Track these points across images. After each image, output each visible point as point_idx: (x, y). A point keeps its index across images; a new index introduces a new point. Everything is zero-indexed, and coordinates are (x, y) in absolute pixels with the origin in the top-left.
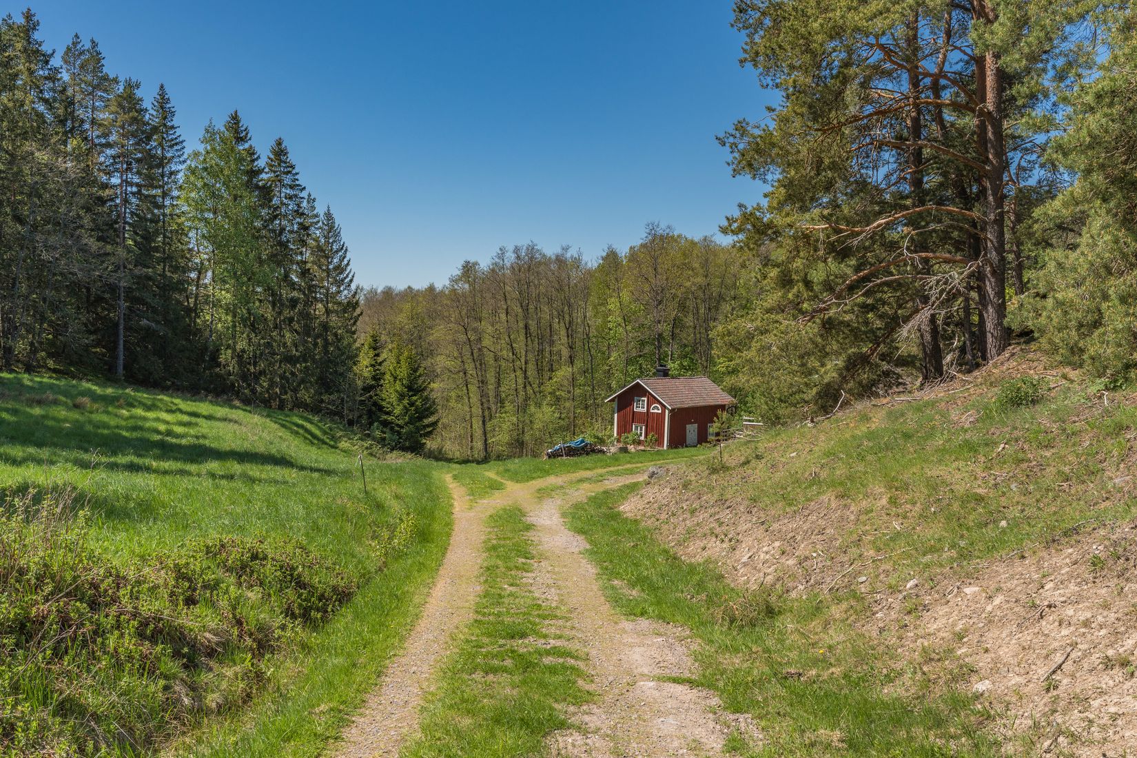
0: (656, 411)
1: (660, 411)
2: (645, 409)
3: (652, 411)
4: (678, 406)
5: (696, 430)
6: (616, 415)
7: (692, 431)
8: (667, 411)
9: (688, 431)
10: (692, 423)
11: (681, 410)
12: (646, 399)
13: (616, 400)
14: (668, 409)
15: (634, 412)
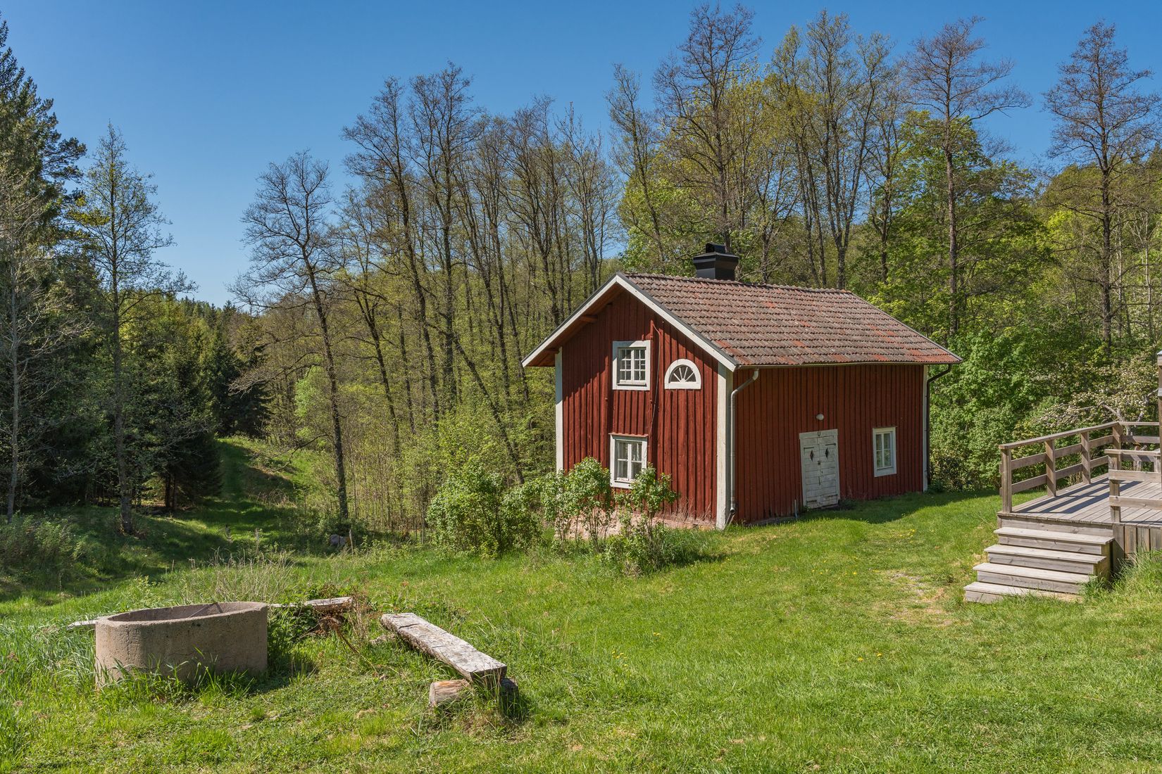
0: (683, 384)
1: (697, 385)
2: (648, 380)
3: (669, 386)
4: (764, 360)
5: (835, 451)
6: (559, 407)
7: (819, 455)
8: (722, 382)
9: (805, 455)
10: (819, 426)
11: (770, 373)
12: (647, 344)
13: (559, 358)
14: (726, 372)
15: (611, 392)
